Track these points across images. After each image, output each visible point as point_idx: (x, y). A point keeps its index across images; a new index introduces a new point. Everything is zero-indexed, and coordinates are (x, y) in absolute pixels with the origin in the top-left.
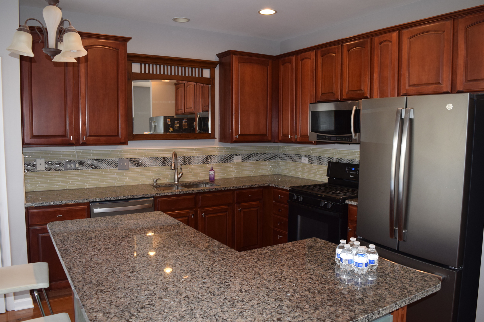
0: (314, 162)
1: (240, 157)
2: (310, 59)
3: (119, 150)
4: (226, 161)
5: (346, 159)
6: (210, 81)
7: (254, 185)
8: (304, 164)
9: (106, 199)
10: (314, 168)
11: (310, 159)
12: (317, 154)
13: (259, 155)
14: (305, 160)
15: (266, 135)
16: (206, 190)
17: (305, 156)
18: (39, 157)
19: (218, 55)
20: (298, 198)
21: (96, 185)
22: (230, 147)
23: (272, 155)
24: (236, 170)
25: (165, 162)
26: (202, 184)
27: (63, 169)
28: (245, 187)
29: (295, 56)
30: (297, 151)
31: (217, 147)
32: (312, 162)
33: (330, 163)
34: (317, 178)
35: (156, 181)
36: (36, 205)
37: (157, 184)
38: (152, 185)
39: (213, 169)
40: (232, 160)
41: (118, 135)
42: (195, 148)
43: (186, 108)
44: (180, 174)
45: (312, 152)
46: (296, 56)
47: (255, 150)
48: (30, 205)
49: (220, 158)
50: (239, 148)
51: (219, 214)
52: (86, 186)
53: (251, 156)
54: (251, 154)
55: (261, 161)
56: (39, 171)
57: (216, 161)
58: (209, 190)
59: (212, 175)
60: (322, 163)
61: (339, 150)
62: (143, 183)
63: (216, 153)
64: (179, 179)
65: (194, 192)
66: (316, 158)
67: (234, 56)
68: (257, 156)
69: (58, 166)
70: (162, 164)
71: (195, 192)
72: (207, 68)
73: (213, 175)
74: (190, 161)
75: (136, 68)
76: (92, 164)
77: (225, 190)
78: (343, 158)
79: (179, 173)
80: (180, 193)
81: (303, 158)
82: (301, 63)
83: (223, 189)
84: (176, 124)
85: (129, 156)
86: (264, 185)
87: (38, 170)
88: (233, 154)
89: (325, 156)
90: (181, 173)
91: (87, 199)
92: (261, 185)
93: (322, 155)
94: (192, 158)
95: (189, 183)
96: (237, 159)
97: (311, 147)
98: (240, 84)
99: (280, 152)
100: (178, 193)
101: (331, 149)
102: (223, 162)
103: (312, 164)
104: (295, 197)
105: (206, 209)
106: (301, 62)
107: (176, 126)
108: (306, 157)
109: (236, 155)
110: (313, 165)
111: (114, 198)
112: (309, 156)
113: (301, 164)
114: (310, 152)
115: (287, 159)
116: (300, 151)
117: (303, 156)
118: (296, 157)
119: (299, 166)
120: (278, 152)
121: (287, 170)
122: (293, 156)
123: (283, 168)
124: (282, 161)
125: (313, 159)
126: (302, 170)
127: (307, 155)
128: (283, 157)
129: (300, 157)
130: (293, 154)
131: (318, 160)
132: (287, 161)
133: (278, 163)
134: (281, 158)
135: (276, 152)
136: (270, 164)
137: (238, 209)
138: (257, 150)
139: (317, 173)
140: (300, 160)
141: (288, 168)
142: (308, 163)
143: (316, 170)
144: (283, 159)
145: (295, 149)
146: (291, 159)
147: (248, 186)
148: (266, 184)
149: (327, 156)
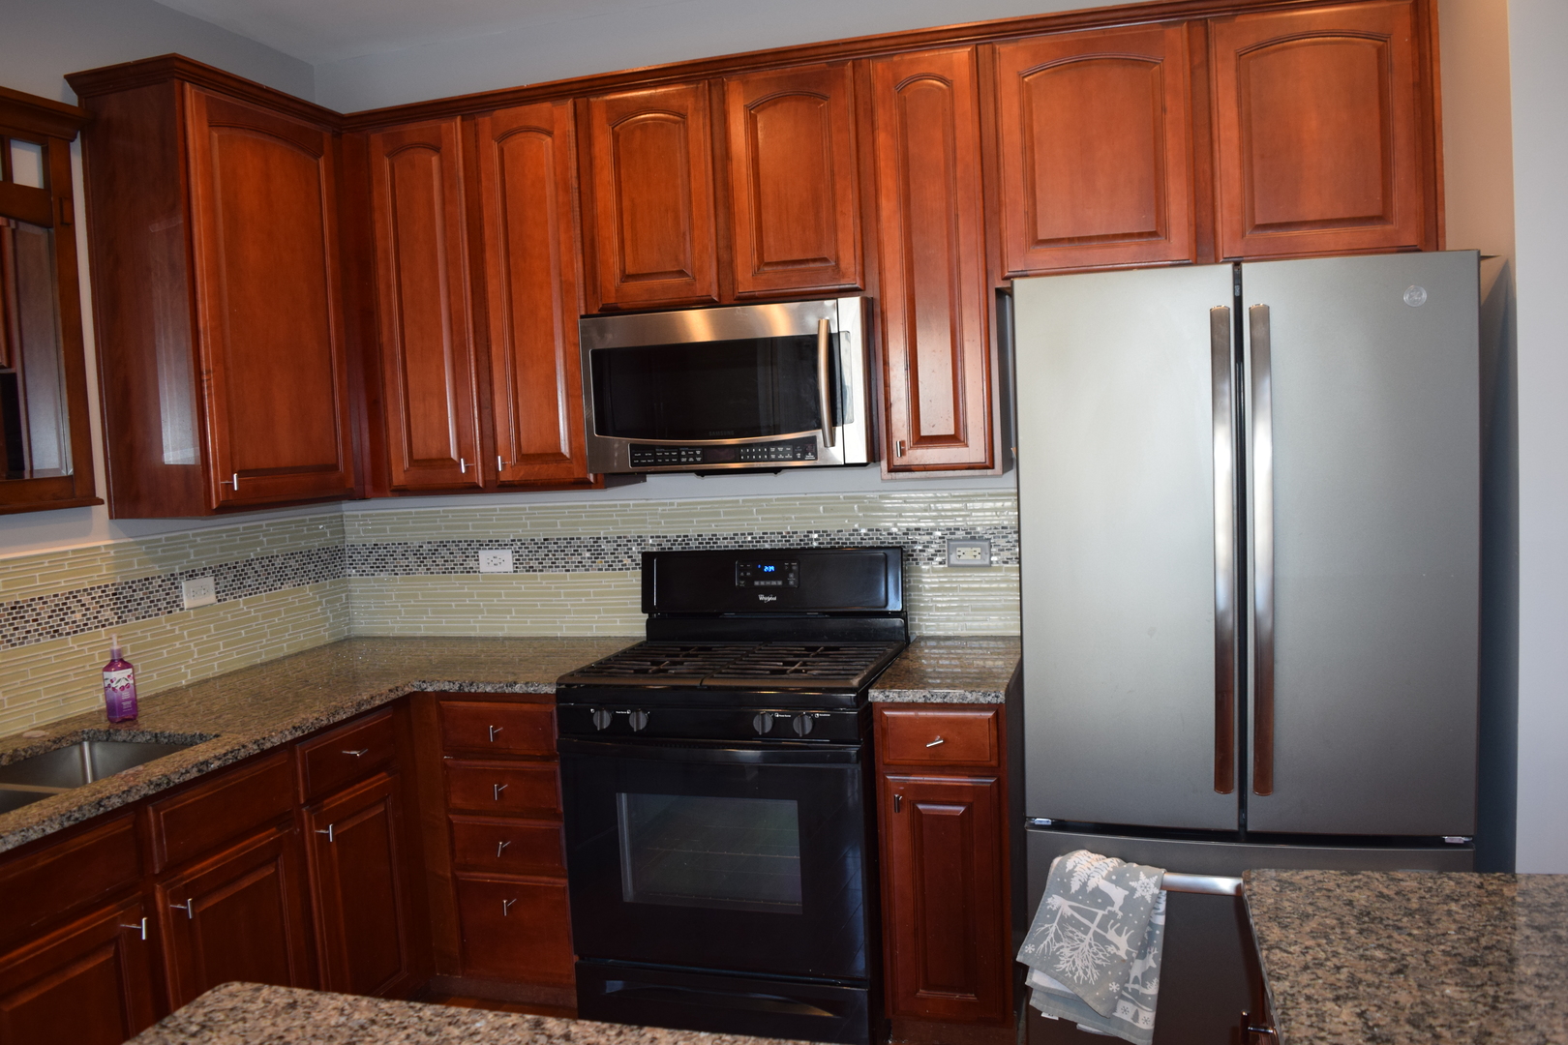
0: (547, 563)
1: (209, 581)
2: (550, 133)
4: (153, 611)
5: (707, 534)
6: (50, 208)
7: (368, 702)
8: (491, 577)
10: (550, 588)
11: (524, 552)
12: (560, 530)
13: (278, 562)
14: (496, 562)
15: (335, 467)
16: (187, 772)
17: (491, 544)
19: (73, 80)
20: (620, 723)
22: (160, 540)
23: (325, 556)
24: (196, 645)
26: (74, 744)
28: (338, 718)
29: (459, 119)
30: (447, 527)
31: (106, 546)
32: (535, 564)
33: (647, 557)
34: (568, 628)
39: (122, 660)
40: (176, 603)
45: (532, 525)
46: (463, 120)
47: (261, 543)
49: (125, 599)
50: (198, 539)
51: (246, 883)
53: (251, 573)
54: (249, 563)
55: (286, 587)
57: (107, 614)
58: (199, 771)
59: (122, 688)
60: (587, 563)
61: (672, 504)
63: (104, 573)
65: (130, 800)
66: (553, 547)
67: (188, 86)
68: (271, 569)
71: (137, 798)
72: (29, 137)
73: (128, 686)
78: (692, 533)
80: (66, 824)
81: (485, 556)
82: (501, 151)
83: (255, 747)
86: (400, 694)
88: (177, 571)
89: (602, 536)
92: (393, 696)
93: (585, 532)
96: (197, 595)
98: (221, 227)
99: (351, 539)
100: (57, 827)
101: (631, 502)
102: (137, 618)
103: (538, 573)
104: (603, 720)
106: (495, 145)
108: (503, 546)
109: (192, 575)
110: (543, 578)
112: (519, 540)
113: (477, 578)
114: (525, 525)
115: (396, 566)
116: (467, 527)
117: (486, 545)
118: (444, 552)
119: (469, 588)
120: (344, 542)
121: (400, 613)
122: (429, 550)
123: (375, 607)
124: (365, 577)
125: (541, 554)
126: (484, 605)
127: (507, 540)
128: (372, 559)
129: (467, 549)
130: (429, 543)
131: (565, 555)
132: (397, 574)
133: (350, 591)
134: (363, 564)
135: (337, 541)
136: (320, 597)
137: (322, 831)
138: (269, 542)
139: (567, 605)
140: (472, 563)
141: (402, 606)
142: (515, 572)
143: (559, 595)
144: (373, 567)
145: (441, 521)
146: (420, 566)
147: (346, 710)
148: (406, 689)
149: (612, 531)
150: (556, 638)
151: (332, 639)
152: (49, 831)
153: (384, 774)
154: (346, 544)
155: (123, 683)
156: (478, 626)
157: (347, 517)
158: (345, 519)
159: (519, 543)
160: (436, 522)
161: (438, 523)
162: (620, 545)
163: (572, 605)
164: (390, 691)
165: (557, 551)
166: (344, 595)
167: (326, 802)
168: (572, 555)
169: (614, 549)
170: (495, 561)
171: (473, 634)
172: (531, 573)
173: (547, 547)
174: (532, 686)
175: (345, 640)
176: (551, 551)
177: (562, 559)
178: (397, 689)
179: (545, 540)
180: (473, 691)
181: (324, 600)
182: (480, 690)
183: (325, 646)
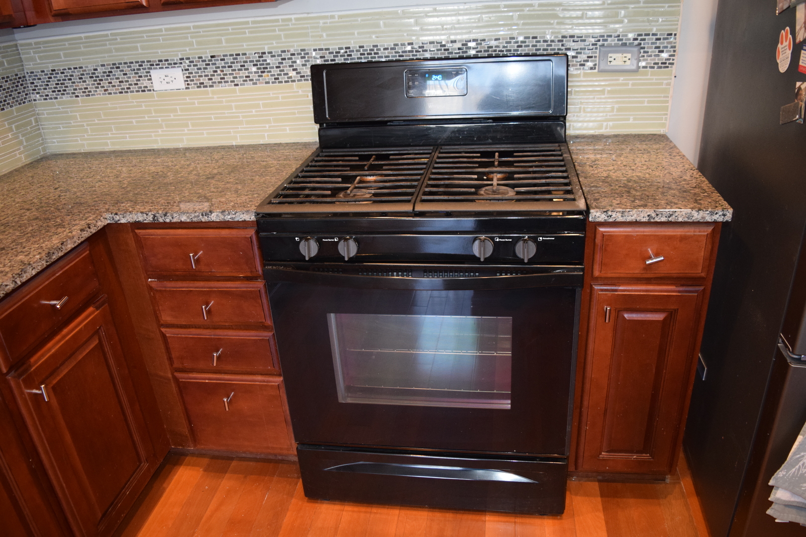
0: (216, 79)
5: (368, 46)
7: (58, 249)
8: (164, 94)
10: (221, 102)
11: (193, 69)
12: (224, 47)
14: (169, 79)
17: (161, 63)
20: (328, 254)
30: (117, 50)
32: (205, 80)
33: (316, 70)
45: (197, 43)
60: (255, 77)
61: (333, 17)
66: (221, 63)
78: (354, 45)
81: (156, 74)
86: (93, 230)
89: (266, 51)
92: (86, 235)
93: (251, 48)
99: (29, 66)
101: (293, 17)
103: (209, 89)
104: (309, 249)
108: (173, 65)
110: (214, 93)
112: (188, 59)
113: (153, 96)
114: (191, 44)
115: (75, 89)
116: (136, 48)
117: (157, 65)
118: (118, 73)
119: (146, 106)
120: (23, 70)
121: (86, 131)
122: (104, 72)
123: (64, 127)
124: (49, 100)
125: (210, 70)
126: (162, 121)
127: (176, 59)
128: (52, 84)
129: (139, 69)
130: (103, 65)
131: (233, 70)
132: (77, 96)
133: (38, 114)
134: (45, 89)
135: (16, 69)
136: (9, 124)
137: (35, 391)
139: (238, 117)
140: (144, 82)
141: (88, 125)
142: (187, 88)
143: (230, 108)
144: (54, 91)
145: (110, 44)
146: (98, 88)
147: (34, 265)
148: (99, 223)
149: (275, 46)
151: (29, 161)
153: (91, 309)
154: (25, 71)
156: (159, 139)
157: (22, 45)
158: (19, 48)
159: (187, 61)
160: (106, 45)
161: (108, 47)
162: (284, 59)
163: (243, 117)
164: (82, 230)
165: (224, 67)
166: (32, 119)
167: (32, 360)
168: (239, 70)
169: (279, 63)
170: (167, 79)
171: (155, 146)
172: (202, 89)
173: (215, 64)
174: (229, 214)
175: (41, 159)
176: (219, 68)
177: (230, 74)
179: (212, 57)
180: (168, 221)
181: (13, 126)
182: (175, 220)
183: (23, 167)
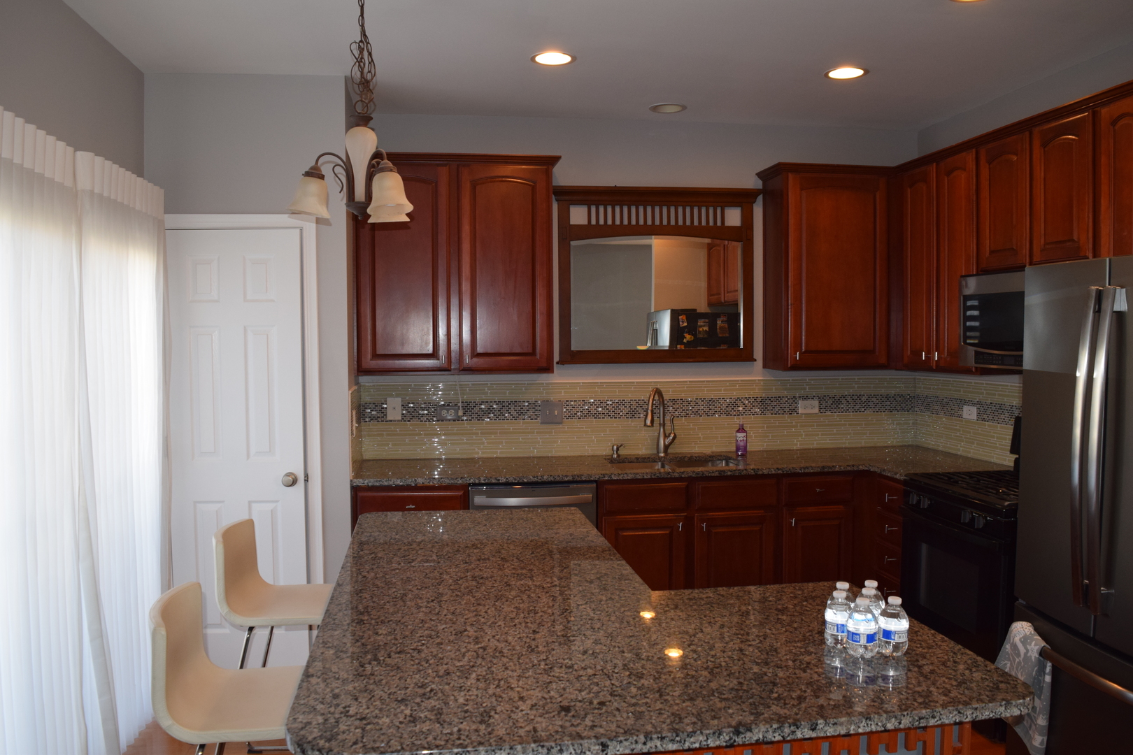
0: (991, 417)
1: (816, 403)
2: (965, 170)
3: (543, 384)
4: (781, 412)
6: (743, 234)
7: (829, 467)
8: (968, 421)
9: (499, 480)
10: (990, 432)
11: (982, 409)
12: (997, 399)
13: (864, 399)
14: (970, 413)
15: (872, 352)
16: (713, 472)
17: (970, 403)
18: (392, 396)
19: (759, 175)
20: (919, 502)
21: (497, 453)
22: (789, 380)
23: (898, 399)
24: (804, 432)
25: (640, 410)
26: (719, 460)
27: (435, 419)
28: (806, 471)
29: (934, 164)
30: (954, 390)
31: (759, 380)
32: (985, 416)
33: (1016, 419)
35: (618, 449)
36: (370, 484)
37: (618, 456)
38: (610, 457)
39: (743, 429)
40: (795, 410)
41: (533, 353)
42: (707, 381)
43: (728, 292)
44: (669, 436)
45: (987, 393)
46: (937, 165)
47: (854, 388)
48: (359, 482)
49: (767, 405)
50: (812, 382)
51: (743, 529)
52: (478, 453)
53: (844, 402)
54: (844, 397)
56: (391, 421)
57: (757, 410)
58: (719, 474)
59: (741, 441)
60: (1007, 420)
62: (591, 453)
63: (757, 392)
64: (666, 447)
66: (994, 408)
67: (790, 175)
68: (859, 401)
69: (426, 412)
70: (633, 415)
71: (687, 476)
72: (733, 204)
73: (743, 440)
74: (696, 408)
75: (578, 215)
76: (490, 410)
77: (756, 474)
79: (667, 435)
80: (653, 477)
81: (966, 408)
82: (948, 181)
83: (752, 471)
84: (701, 326)
85: (563, 396)
86: (855, 468)
87: (389, 418)
88: (797, 395)
89: (1014, 405)
90: (672, 435)
91: (462, 478)
92: (849, 469)
93: (1007, 401)
94: (700, 403)
95: (689, 456)
96: (808, 408)
97: (984, 382)
98: (804, 236)
99: (917, 391)
100: (649, 477)
102: (772, 414)
103: (987, 423)
104: (914, 500)
105: (713, 515)
106: (947, 178)
107: (701, 329)
108: (973, 405)
109: (806, 398)
110: (989, 426)
111: (515, 480)
112: (980, 402)
113: (962, 421)
114: (983, 393)
115: (933, 409)
116: (962, 392)
117: (967, 403)
118: (951, 404)
119: (956, 426)
120: (914, 392)
121: (933, 435)
122: (947, 402)
123: (925, 431)
124: (922, 413)
125: (989, 412)
126: (964, 437)
127: (975, 401)
128: (925, 404)
129: (959, 404)
130: (947, 398)
131: (998, 414)
132: (933, 414)
133: (915, 419)
134: (922, 406)
135: (909, 391)
136: (893, 421)
137: (791, 520)
138: (858, 387)
139: (997, 444)
140: (960, 412)
141: (933, 432)
142: (977, 420)
143: (994, 437)
144: (925, 408)
145: (952, 386)
146: (942, 411)
147: (813, 468)
148: (861, 467)
150: (991, 462)
151: (899, 444)
152: (645, 477)
153: (840, 506)
154: (916, 394)
155: (742, 439)
156: (961, 449)
158: (917, 380)
159: (980, 404)
160: (948, 386)
165: (995, 411)
168: (1001, 414)
171: (958, 453)
172: (984, 422)
173: (991, 408)
175: (908, 446)
176: (993, 411)
177: (996, 416)
178: (853, 466)
179: (991, 403)
181: (896, 423)
